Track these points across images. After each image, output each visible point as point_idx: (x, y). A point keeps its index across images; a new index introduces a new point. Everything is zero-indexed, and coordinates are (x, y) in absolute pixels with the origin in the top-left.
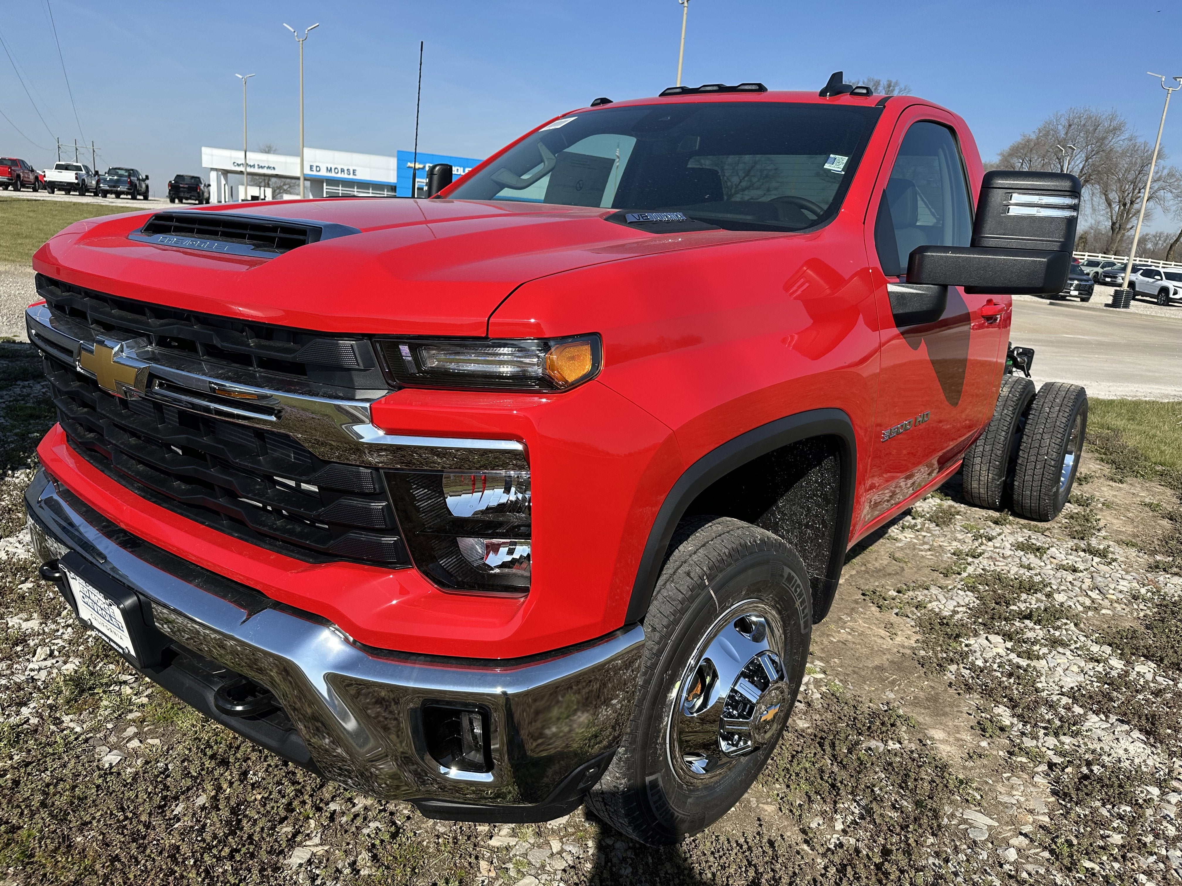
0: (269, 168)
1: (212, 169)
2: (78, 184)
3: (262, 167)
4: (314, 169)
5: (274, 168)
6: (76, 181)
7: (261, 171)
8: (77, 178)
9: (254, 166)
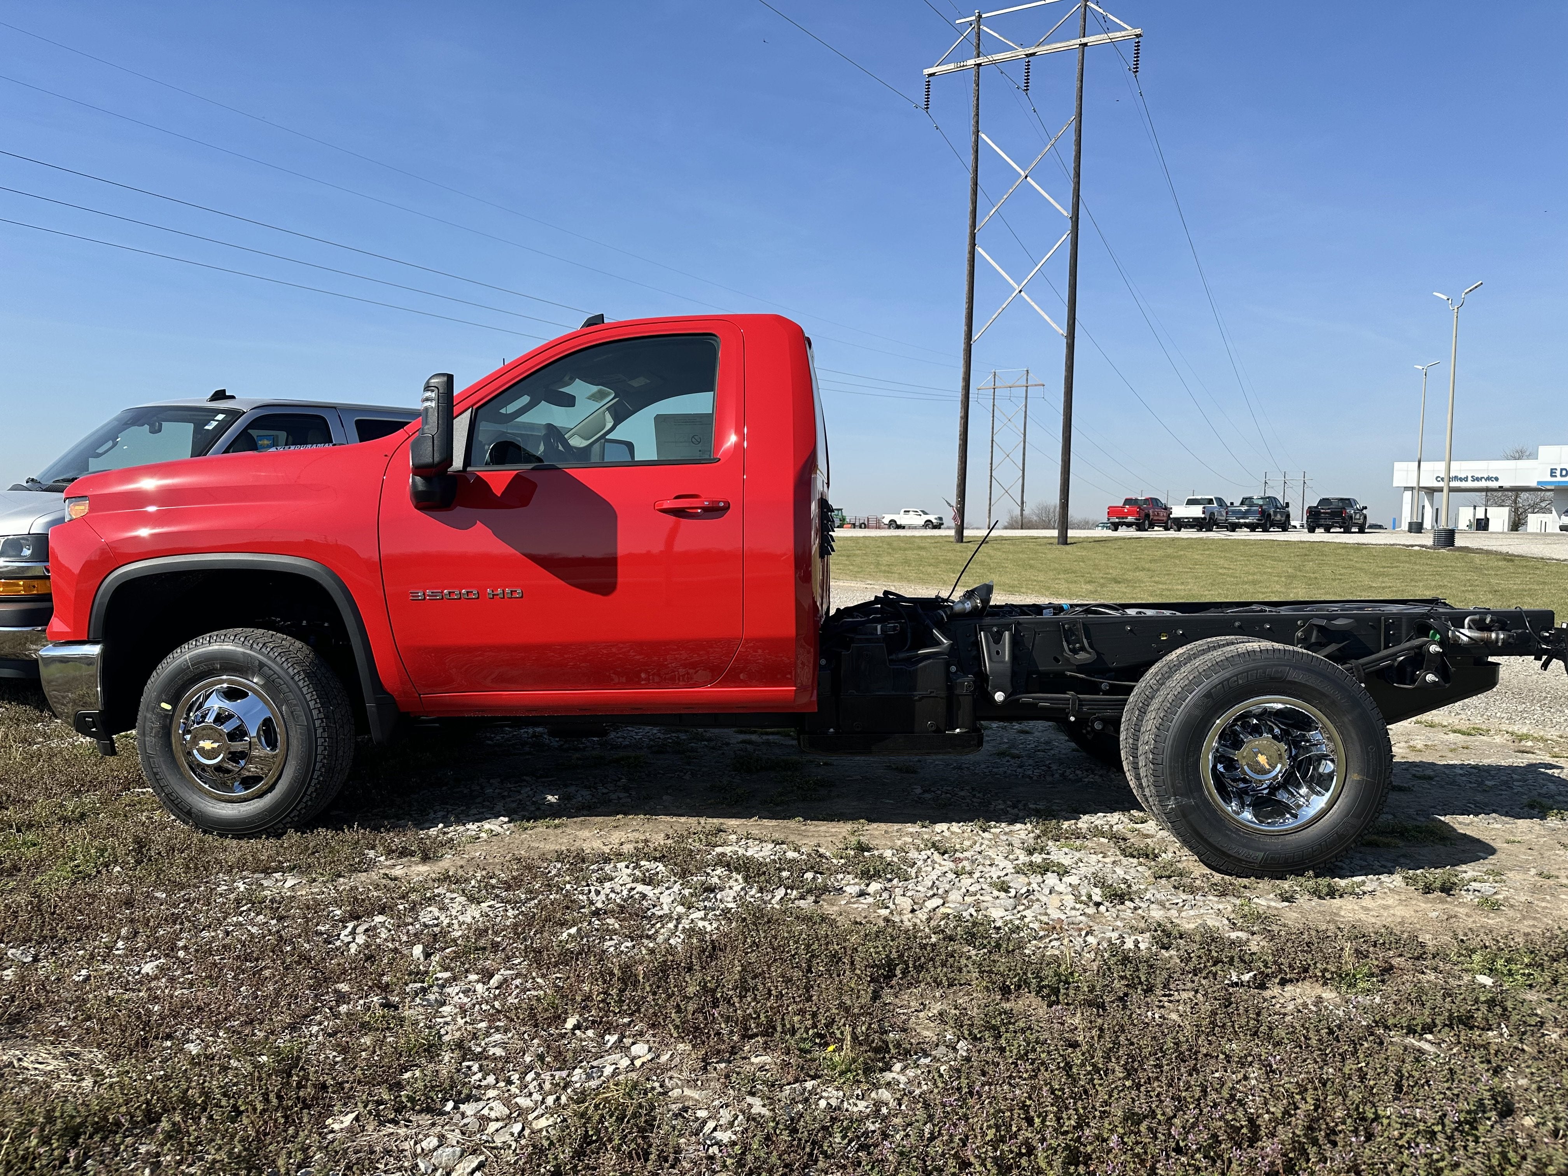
0: (1489, 479)
1: (1406, 488)
2: (1204, 519)
3: (1478, 479)
4: (1558, 473)
5: (1497, 479)
6: (1203, 516)
7: (1477, 484)
8: (1204, 513)
9: (1466, 479)
